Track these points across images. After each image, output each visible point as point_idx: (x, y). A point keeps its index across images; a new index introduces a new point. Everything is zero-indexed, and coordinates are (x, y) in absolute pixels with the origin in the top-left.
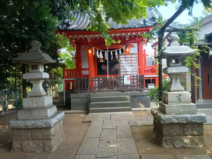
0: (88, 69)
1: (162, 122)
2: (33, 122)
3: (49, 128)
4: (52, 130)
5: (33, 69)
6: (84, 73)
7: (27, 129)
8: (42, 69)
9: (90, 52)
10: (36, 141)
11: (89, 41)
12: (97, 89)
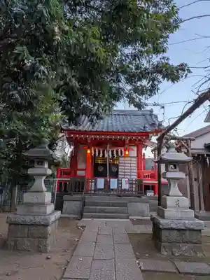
0: (85, 170)
1: (161, 226)
2: (32, 218)
3: (46, 225)
4: (49, 228)
5: (38, 164)
6: (79, 173)
7: (25, 225)
8: (46, 165)
9: (89, 152)
10: (32, 239)
11: (89, 141)
12: (93, 192)
